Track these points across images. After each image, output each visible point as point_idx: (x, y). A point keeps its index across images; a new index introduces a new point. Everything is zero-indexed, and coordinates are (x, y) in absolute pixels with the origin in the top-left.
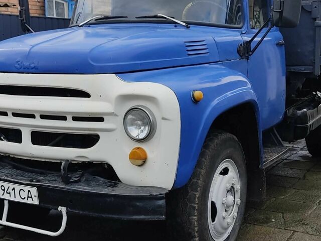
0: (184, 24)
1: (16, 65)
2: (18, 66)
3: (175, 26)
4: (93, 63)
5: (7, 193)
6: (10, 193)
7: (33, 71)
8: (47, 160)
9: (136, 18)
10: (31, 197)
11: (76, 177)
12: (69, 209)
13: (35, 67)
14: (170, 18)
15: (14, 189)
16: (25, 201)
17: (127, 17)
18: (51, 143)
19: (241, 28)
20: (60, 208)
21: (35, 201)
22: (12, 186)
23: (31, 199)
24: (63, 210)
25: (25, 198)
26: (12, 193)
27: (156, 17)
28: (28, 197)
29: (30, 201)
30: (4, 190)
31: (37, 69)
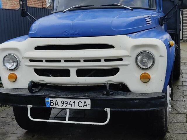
0: (131, 8)
1: (64, 33)
2: (66, 34)
3: (125, 10)
4: (114, 30)
5: (69, 105)
6: (71, 105)
7: (77, 35)
8: (85, 85)
9: (100, 6)
10: (86, 105)
11: (112, 92)
12: (111, 109)
13: (78, 33)
14: (122, 5)
15: (74, 102)
16: (82, 108)
17: (94, 6)
18: (88, 75)
19: (155, 10)
20: (105, 109)
21: (89, 107)
22: (73, 100)
23: (86, 106)
24: (108, 110)
25: (82, 106)
26: (73, 105)
27: (113, 5)
28: (84, 105)
29: (85, 108)
30: (67, 104)
31: (80, 34)
